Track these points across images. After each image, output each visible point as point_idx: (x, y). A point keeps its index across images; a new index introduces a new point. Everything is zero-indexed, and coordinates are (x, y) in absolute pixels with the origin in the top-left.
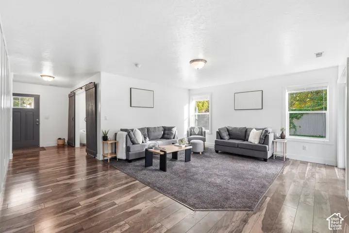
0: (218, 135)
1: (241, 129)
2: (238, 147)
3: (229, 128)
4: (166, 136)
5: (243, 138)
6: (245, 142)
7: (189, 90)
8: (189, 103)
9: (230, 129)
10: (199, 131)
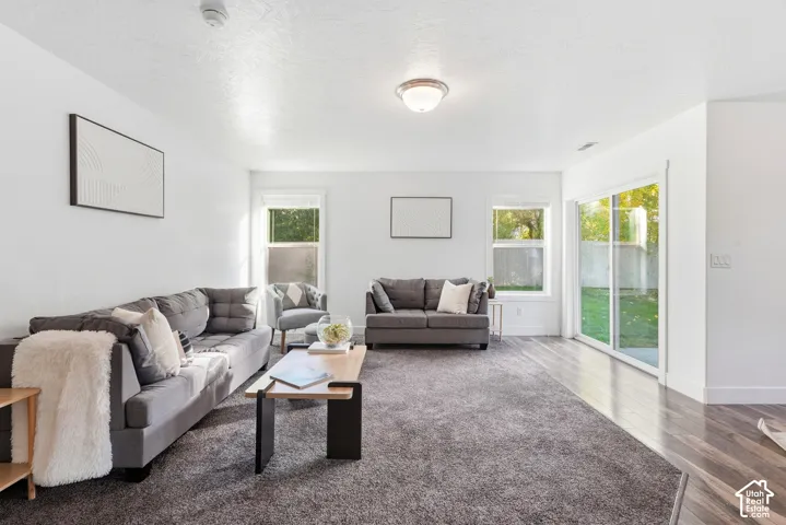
0: (371, 301)
1: (414, 284)
2: (428, 327)
3: (385, 283)
4: (222, 322)
5: (421, 304)
6: (431, 314)
7: (252, 172)
8: (251, 211)
9: (390, 284)
10: (303, 295)
